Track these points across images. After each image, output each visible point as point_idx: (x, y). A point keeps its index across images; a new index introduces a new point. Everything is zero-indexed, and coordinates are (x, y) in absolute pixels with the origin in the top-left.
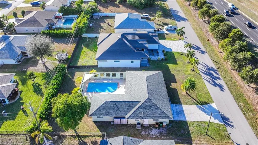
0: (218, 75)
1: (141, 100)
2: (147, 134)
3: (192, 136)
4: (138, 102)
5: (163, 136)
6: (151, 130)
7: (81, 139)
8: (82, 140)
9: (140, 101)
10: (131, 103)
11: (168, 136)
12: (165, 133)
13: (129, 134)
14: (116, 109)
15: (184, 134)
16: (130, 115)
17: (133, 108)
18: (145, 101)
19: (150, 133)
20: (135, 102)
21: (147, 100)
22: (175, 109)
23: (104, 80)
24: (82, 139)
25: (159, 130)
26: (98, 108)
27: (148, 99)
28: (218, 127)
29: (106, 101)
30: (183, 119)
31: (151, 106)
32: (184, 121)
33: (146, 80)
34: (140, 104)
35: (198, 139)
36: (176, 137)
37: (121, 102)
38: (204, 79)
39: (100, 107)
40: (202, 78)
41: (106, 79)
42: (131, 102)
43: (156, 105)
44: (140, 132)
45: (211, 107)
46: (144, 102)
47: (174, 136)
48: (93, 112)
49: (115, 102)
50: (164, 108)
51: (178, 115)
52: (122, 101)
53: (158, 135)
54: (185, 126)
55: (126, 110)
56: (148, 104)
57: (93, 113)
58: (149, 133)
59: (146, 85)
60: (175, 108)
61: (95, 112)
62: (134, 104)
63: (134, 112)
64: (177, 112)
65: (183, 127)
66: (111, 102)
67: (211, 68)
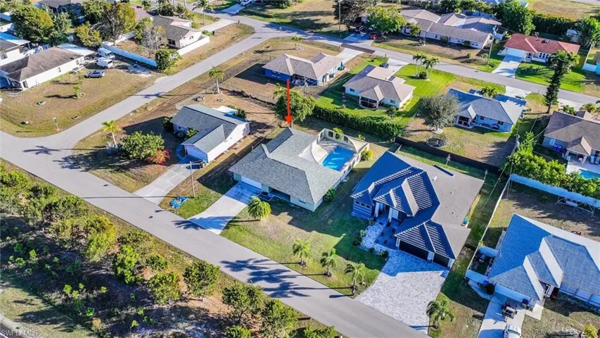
15: (214, 183)
30: (229, 193)
32: (225, 192)
38: (269, 260)
40: (272, 258)
45: (219, 228)
51: (237, 192)
65: (220, 188)
67: (285, 294)
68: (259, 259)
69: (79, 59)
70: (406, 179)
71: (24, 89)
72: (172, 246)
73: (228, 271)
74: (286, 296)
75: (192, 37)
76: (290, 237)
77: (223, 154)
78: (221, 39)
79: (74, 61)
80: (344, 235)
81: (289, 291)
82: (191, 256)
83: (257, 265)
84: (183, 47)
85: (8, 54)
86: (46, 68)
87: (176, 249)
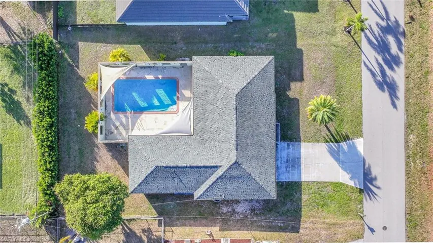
0: (401, 50)
1: (223, 163)
2: (230, 212)
3: (303, 213)
4: (216, 167)
5: (257, 215)
6: (236, 204)
7: (125, 224)
8: (127, 226)
9: (220, 165)
10: (203, 169)
11: (264, 216)
12: (259, 210)
13: (202, 211)
14: (176, 180)
15: (290, 210)
16: (202, 192)
17: (207, 178)
18: (230, 167)
19: (236, 210)
20: (211, 167)
21: (233, 164)
22: (285, 156)
23: (145, 70)
24: (127, 223)
25: (250, 204)
26: (143, 179)
27: (236, 163)
28: (350, 194)
29: (157, 167)
30: (294, 179)
31: (239, 177)
32: (296, 183)
33: (235, 108)
34: (219, 172)
35: (311, 219)
36: (277, 216)
37: (184, 167)
38: (365, 64)
39: (147, 177)
40: (359, 61)
41: (150, 67)
42: (204, 167)
43: (250, 175)
44: (219, 208)
45: (353, 148)
46: (228, 169)
47: (273, 215)
48: (136, 186)
49: (173, 167)
50: (263, 177)
51: (288, 169)
52: (187, 167)
53: (248, 212)
54: (295, 194)
55: (195, 181)
56: (235, 173)
57: (136, 188)
58: (234, 210)
59: (235, 122)
60: (286, 151)
61: (139, 185)
62: (210, 171)
63: (208, 188)
64: (287, 161)
65: (292, 194)
66: (166, 167)
67: (395, 24)
68: (369, 73)
72: (406, 171)
73: (401, 93)
74: (397, 22)
76: (320, 64)
82: (406, 142)
83: (377, 70)
87: (407, 164)
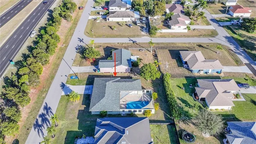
0: (37, 119)
32: (88, 85)
35: (84, 78)
45: (66, 93)
51: (89, 88)
60: (89, 92)
67: (36, 128)
68: (53, 112)
69: (132, 18)
70: (115, 131)
71: (107, 21)
73: (42, 107)
75: (180, 27)
77: (110, 73)
78: (195, 33)
79: (130, 18)
80: (81, 130)
81: (39, 128)
83: (49, 113)
84: (173, 29)
85: (121, 8)
86: (118, 17)
